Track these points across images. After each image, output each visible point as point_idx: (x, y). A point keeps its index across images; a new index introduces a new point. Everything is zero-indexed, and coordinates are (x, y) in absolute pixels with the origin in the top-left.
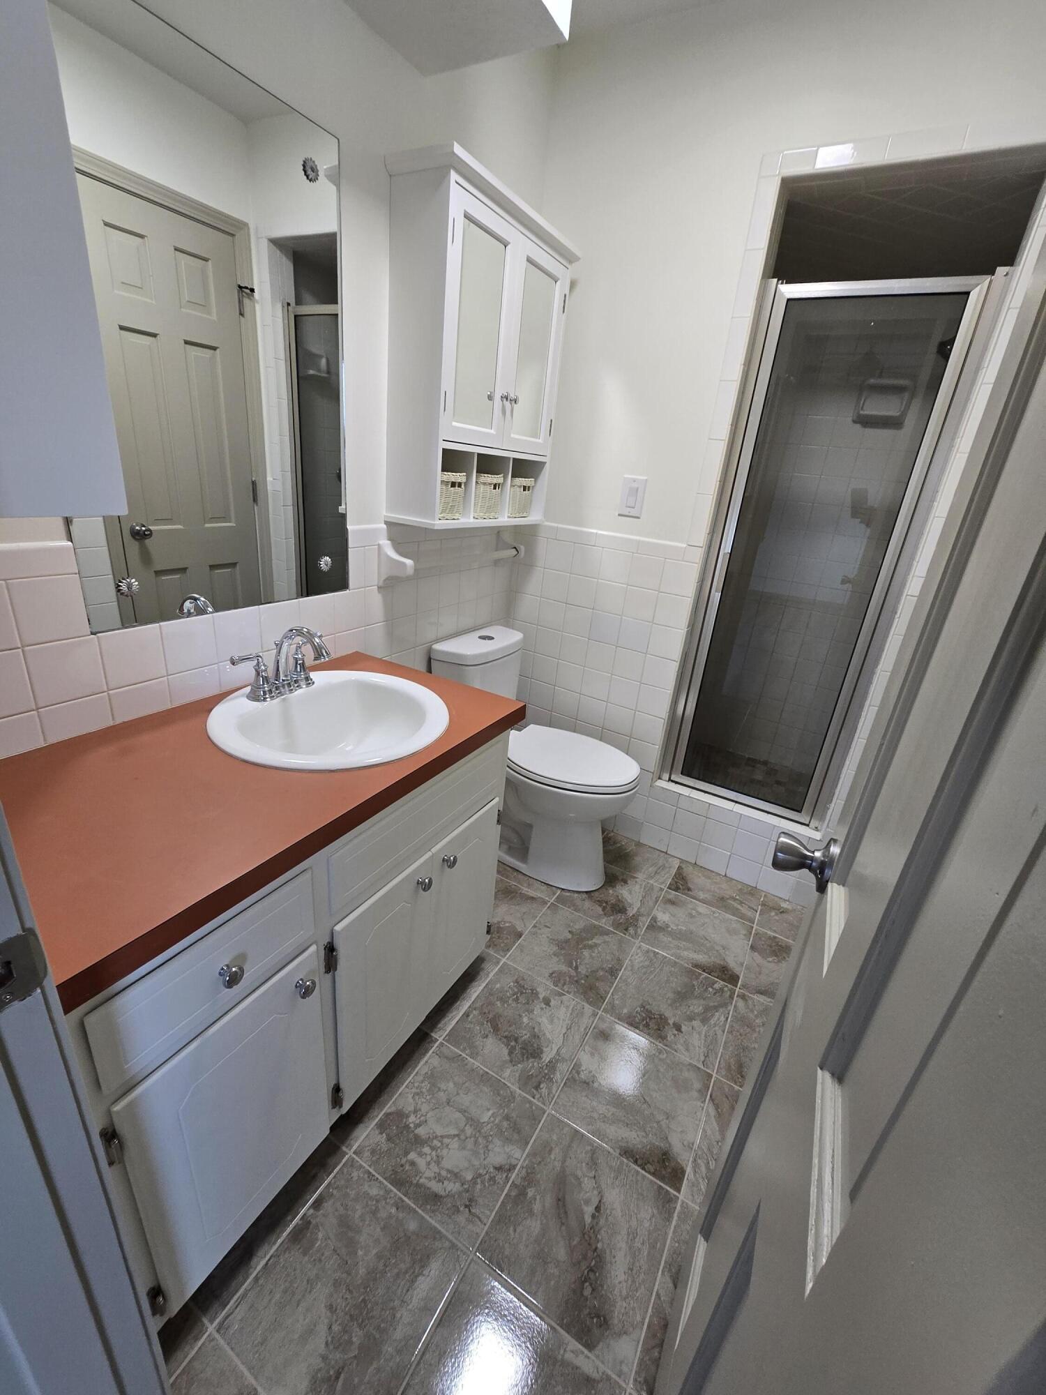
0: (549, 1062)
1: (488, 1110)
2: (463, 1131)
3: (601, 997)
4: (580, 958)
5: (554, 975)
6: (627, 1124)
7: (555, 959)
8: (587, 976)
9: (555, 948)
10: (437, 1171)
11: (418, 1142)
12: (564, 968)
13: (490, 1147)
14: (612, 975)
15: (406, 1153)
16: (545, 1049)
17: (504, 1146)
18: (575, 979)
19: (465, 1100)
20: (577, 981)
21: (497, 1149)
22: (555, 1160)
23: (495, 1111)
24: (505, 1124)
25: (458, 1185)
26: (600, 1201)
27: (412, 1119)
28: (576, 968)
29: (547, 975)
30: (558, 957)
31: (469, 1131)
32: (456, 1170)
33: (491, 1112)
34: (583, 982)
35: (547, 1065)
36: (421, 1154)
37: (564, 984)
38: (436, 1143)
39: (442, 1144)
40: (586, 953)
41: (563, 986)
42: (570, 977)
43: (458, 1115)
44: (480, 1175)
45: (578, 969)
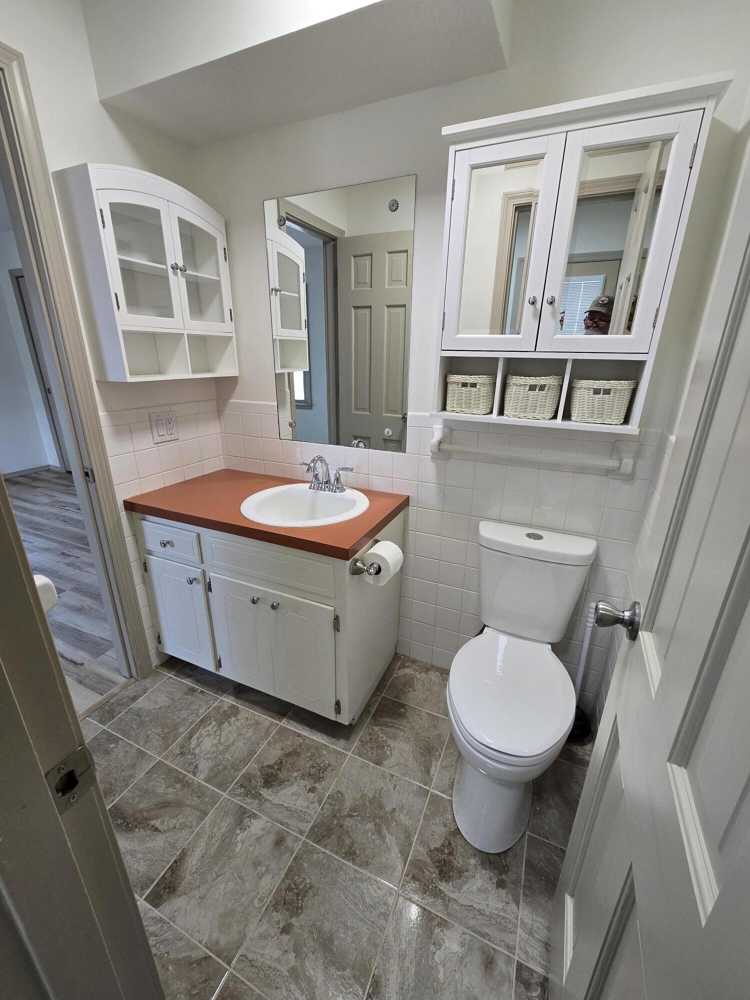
0: (260, 794)
1: (232, 757)
2: (222, 745)
3: (320, 840)
4: (362, 820)
5: (339, 795)
6: (203, 857)
7: (358, 796)
8: (342, 827)
9: (370, 795)
10: (204, 735)
11: (220, 724)
12: (348, 804)
13: (210, 761)
14: (346, 853)
15: (215, 720)
16: (270, 790)
17: (208, 768)
18: (338, 815)
19: (240, 744)
20: (335, 816)
21: (207, 764)
22: (193, 800)
23: (231, 761)
24: (221, 767)
25: (193, 747)
26: (160, 831)
27: (233, 719)
28: (350, 816)
29: (339, 789)
30: (361, 798)
31: (221, 748)
32: (201, 745)
33: (230, 758)
34: (335, 822)
35: (257, 792)
36: (213, 727)
37: (331, 805)
38: (218, 732)
39: (217, 736)
40: (370, 826)
41: (329, 804)
42: (339, 810)
43: (231, 741)
44: (195, 757)
45: (349, 817)
